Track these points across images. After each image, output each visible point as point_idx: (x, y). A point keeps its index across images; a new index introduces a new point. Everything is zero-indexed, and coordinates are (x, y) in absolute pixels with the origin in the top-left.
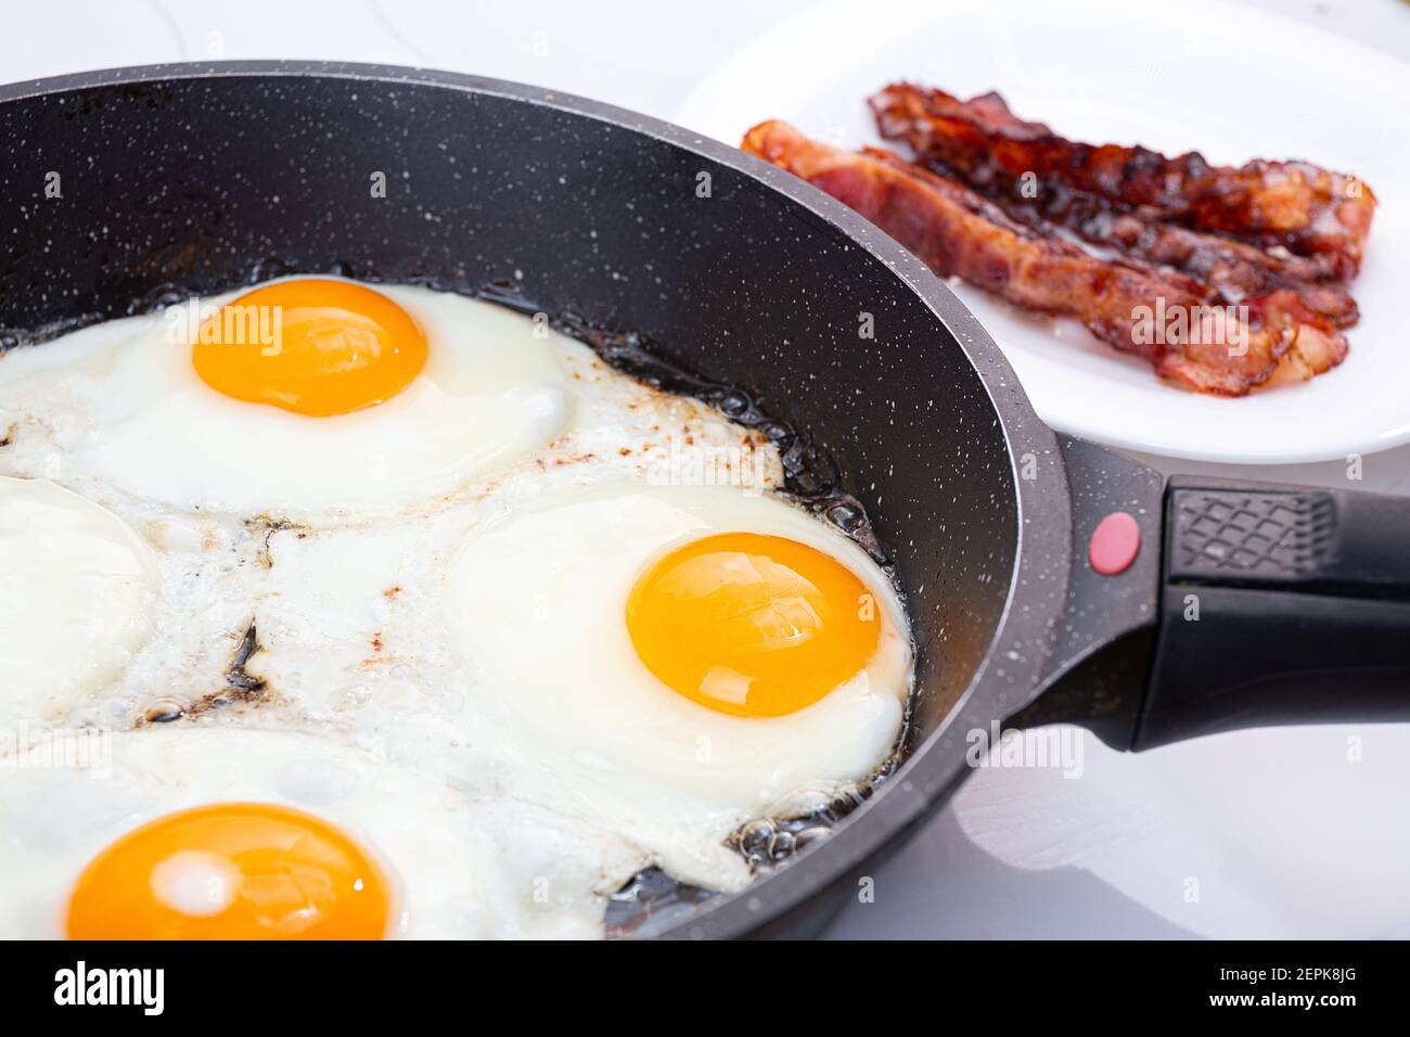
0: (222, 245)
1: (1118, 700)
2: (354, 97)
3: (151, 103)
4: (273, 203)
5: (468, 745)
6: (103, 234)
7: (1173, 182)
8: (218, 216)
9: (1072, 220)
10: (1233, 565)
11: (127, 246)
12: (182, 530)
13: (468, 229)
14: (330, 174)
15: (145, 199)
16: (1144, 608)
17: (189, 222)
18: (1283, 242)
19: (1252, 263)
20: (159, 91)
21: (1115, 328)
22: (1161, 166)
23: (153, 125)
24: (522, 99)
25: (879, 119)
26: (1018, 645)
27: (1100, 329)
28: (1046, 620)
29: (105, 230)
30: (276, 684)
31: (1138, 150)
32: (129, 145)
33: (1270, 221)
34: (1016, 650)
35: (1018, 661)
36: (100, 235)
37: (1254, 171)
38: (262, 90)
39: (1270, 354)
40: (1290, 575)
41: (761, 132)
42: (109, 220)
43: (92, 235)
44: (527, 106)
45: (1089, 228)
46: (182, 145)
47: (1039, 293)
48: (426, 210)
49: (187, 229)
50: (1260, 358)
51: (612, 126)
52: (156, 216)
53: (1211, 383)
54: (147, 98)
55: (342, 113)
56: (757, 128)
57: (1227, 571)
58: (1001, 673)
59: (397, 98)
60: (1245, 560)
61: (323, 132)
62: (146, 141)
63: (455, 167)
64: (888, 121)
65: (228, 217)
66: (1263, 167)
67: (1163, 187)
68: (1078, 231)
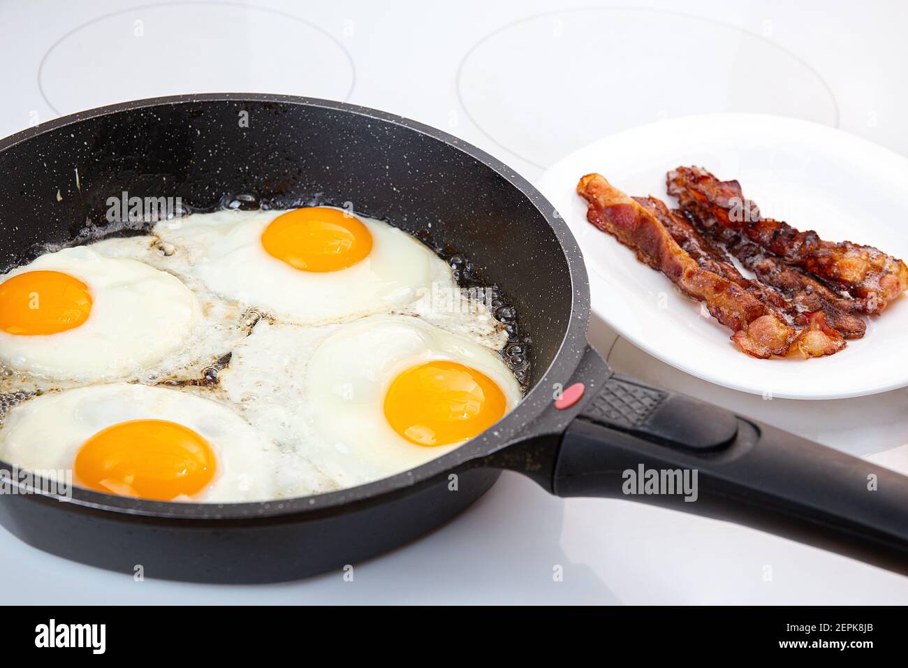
0: (300, 185)
1: (539, 466)
2: (369, 126)
3: (276, 113)
4: (326, 169)
5: (289, 427)
6: (245, 169)
7: (797, 245)
8: (300, 171)
9: (741, 254)
10: (608, 416)
11: (256, 177)
12: (219, 309)
13: (411, 198)
14: (354, 161)
15: (267, 156)
16: (560, 426)
17: (286, 171)
18: (848, 289)
19: (820, 295)
20: (281, 108)
21: (720, 312)
22: (794, 235)
23: (276, 123)
24: (442, 141)
25: (668, 184)
26: (501, 430)
27: (714, 311)
28: (522, 422)
29: (247, 168)
30: (222, 383)
31: (784, 224)
32: (264, 130)
33: (841, 275)
34: (499, 431)
35: (497, 436)
36: (244, 169)
37: (843, 248)
38: (328, 115)
39: (785, 340)
40: (629, 426)
41: (589, 179)
42: (250, 164)
43: (240, 169)
44: (443, 144)
45: (749, 261)
46: (288, 134)
47: (691, 287)
48: (394, 186)
49: (285, 174)
50: (778, 341)
51: (478, 161)
52: (271, 165)
53: (750, 348)
54: (275, 110)
55: (363, 133)
56: (587, 176)
57: (605, 419)
58: (485, 439)
59: (388, 130)
60: (614, 415)
61: (353, 140)
62: (272, 130)
63: (409, 168)
64: (673, 186)
65: (304, 172)
66: (849, 246)
67: (791, 247)
68: (742, 261)
